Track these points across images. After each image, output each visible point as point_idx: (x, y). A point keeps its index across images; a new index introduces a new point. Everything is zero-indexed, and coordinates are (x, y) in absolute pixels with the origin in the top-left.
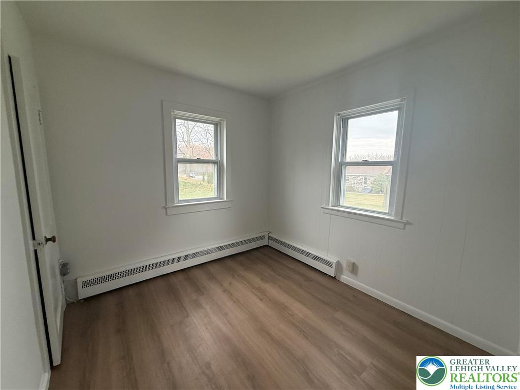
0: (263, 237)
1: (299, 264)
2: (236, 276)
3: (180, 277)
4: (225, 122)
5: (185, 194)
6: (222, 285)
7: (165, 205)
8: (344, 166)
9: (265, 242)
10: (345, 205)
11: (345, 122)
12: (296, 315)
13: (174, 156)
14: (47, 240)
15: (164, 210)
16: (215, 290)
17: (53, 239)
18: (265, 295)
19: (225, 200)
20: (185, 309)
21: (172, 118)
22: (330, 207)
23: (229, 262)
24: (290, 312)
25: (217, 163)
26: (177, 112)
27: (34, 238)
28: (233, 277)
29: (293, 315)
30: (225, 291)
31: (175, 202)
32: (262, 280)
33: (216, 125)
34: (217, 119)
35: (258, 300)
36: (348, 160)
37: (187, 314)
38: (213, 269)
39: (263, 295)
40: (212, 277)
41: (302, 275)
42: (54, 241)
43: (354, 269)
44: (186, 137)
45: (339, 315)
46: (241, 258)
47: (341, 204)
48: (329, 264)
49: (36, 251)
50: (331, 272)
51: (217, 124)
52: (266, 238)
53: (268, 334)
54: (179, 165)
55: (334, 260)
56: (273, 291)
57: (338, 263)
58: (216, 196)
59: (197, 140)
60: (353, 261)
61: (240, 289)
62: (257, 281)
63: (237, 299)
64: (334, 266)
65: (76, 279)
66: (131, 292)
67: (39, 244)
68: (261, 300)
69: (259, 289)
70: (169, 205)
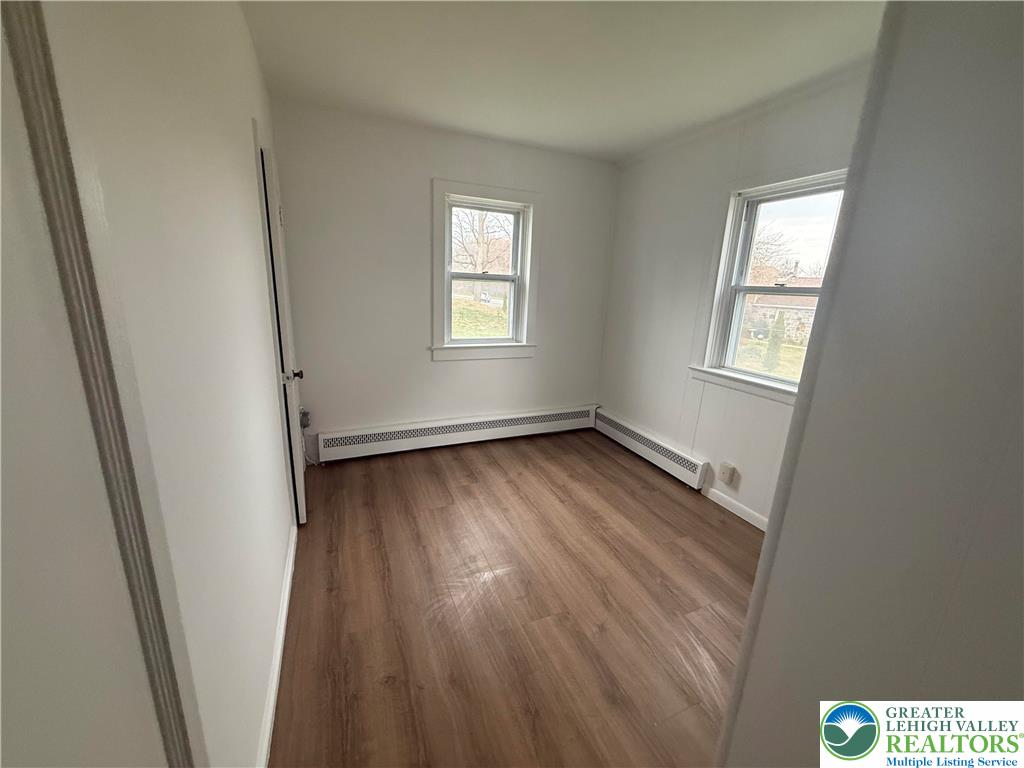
0: (586, 414)
1: (641, 463)
2: (531, 467)
3: (448, 456)
4: (532, 210)
5: (461, 331)
6: (506, 473)
7: (430, 345)
8: (741, 294)
9: (589, 423)
10: (735, 366)
11: (751, 207)
12: (612, 529)
13: (448, 268)
14: (296, 375)
15: (430, 352)
16: (497, 480)
17: (299, 375)
18: (570, 496)
19: (524, 343)
20: (451, 496)
21: (447, 205)
22: (705, 369)
23: (524, 447)
24: (604, 524)
25: (516, 281)
26: (455, 197)
27: (283, 371)
28: (526, 466)
29: (607, 528)
30: (509, 482)
31: (446, 341)
32: (571, 476)
33: (517, 215)
34: (517, 205)
35: (557, 501)
36: (749, 282)
37: (453, 500)
38: (497, 451)
39: (566, 496)
40: (494, 463)
41: (640, 479)
42: (302, 377)
43: (733, 478)
44: (476, 223)
45: (686, 543)
46: (543, 442)
47: (728, 363)
48: (692, 467)
49: (284, 385)
50: (693, 480)
51: (518, 213)
52: (592, 414)
53: (562, 543)
54: (455, 283)
55: (699, 460)
56: (585, 495)
57: (708, 468)
58: (510, 337)
59: (496, 229)
60: (733, 464)
61: (533, 483)
62: (562, 477)
63: (526, 496)
64: (699, 471)
65: (317, 435)
66: (382, 465)
67: (288, 378)
68: (562, 502)
69: (563, 488)
70: (435, 346)
